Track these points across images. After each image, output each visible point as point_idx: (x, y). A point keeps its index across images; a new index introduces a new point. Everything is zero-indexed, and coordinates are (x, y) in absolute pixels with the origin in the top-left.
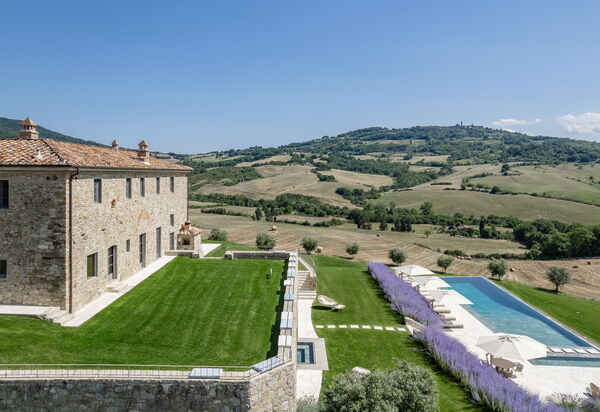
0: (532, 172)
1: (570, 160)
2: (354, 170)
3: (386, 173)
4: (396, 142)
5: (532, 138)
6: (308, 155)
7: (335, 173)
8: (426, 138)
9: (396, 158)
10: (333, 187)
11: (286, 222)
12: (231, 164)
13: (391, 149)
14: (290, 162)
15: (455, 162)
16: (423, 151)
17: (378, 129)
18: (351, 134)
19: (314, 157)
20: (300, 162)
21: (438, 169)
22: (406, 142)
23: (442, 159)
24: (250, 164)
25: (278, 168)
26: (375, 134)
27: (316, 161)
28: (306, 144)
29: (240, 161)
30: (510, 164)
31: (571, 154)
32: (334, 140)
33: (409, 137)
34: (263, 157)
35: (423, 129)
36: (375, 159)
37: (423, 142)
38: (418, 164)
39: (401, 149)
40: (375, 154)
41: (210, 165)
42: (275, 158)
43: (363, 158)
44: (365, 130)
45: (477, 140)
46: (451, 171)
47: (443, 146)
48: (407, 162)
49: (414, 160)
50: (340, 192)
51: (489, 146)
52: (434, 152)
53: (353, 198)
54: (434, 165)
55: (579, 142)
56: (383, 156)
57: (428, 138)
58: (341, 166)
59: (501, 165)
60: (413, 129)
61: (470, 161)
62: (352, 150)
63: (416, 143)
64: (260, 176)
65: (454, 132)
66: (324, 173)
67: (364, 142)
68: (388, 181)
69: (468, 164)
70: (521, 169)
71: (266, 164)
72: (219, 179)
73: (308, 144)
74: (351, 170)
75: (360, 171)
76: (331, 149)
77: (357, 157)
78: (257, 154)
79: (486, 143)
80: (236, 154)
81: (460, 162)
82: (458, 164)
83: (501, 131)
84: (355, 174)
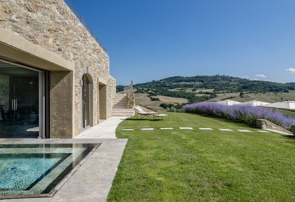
0: (254, 96)
1: (271, 91)
2: (169, 96)
3: (184, 97)
4: (188, 83)
5: (252, 81)
6: (146, 89)
7: (159, 97)
8: (202, 81)
9: (189, 90)
10: (158, 103)
13: (186, 86)
14: (137, 92)
15: (217, 92)
16: (201, 87)
17: (179, 77)
18: (166, 79)
19: (149, 90)
20: (142, 92)
21: (209, 95)
22: (193, 83)
23: (211, 91)
26: (178, 79)
27: (149, 92)
28: (144, 84)
30: (244, 92)
31: (271, 88)
32: (158, 82)
33: (194, 81)
35: (201, 77)
36: (179, 91)
37: (201, 83)
38: (199, 93)
39: (190, 86)
40: (178, 88)
43: (172, 90)
44: (173, 78)
45: (227, 82)
46: (216, 96)
47: (210, 84)
48: (194, 92)
49: (197, 91)
50: (162, 106)
51: (232, 85)
52: (207, 88)
54: (207, 93)
55: (273, 83)
56: (182, 89)
57: (204, 81)
58: (162, 94)
59: (239, 93)
60: (196, 77)
61: (225, 91)
62: (167, 87)
63: (198, 83)
65: (215, 78)
66: (153, 97)
67: (172, 83)
68: (185, 101)
69: (224, 93)
70: (249, 95)
73: (146, 84)
74: (167, 96)
75: (172, 96)
76: (157, 86)
77: (169, 90)
79: (231, 83)
81: (220, 92)
82: (218, 93)
83: (237, 78)
84: (169, 98)
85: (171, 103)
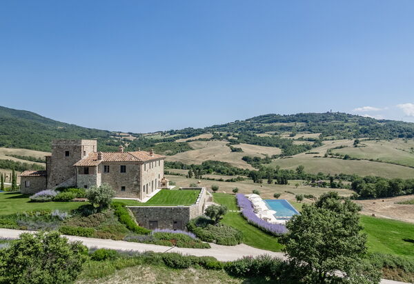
0: (373, 145)
1: (400, 136)
2: (256, 144)
3: (277, 146)
4: (285, 124)
5: (378, 121)
6: (225, 133)
7: (242, 146)
8: (306, 121)
9: (285, 136)
10: (240, 155)
11: (208, 179)
12: (170, 140)
13: (282, 129)
14: (212, 139)
15: (324, 138)
16: (304, 130)
17: (273, 115)
18: (255, 119)
19: (229, 135)
20: (219, 139)
21: (312, 143)
22: (292, 124)
23: (316, 136)
24: (184, 140)
25: (204, 143)
26: (271, 119)
27: (230, 138)
28: (223, 126)
29: (178, 138)
30: (360, 139)
31: (401, 132)
32: (243, 123)
33: (294, 121)
34: (193, 135)
35: (305, 115)
36: (271, 136)
37: (304, 124)
38: (299, 140)
39: (289, 129)
40: (271, 132)
41: (158, 141)
42: (202, 136)
43: (262, 135)
44: (264, 116)
45: (341, 123)
46: (321, 145)
47: (317, 126)
48: (292, 138)
49: (296, 137)
50: (245, 159)
51: (348, 127)
52: (311, 131)
53: (253, 163)
54: (310, 140)
55: (409, 124)
56: (276, 134)
57: (308, 121)
58: (247, 142)
59: (354, 140)
60: (297, 115)
61: (335, 137)
62: (255, 130)
63: (299, 125)
64: (192, 149)
65: (325, 117)
66: (235, 146)
67: (263, 124)
68: (278, 151)
69: (333, 139)
70: (367, 143)
71: (196, 140)
72: (164, 150)
73: (225, 126)
74: (253, 144)
75: (260, 144)
76: (241, 129)
77: (258, 135)
78: (190, 133)
79: (346, 124)
80: (175, 133)
81: (328, 138)
82: (326, 140)
83: (358, 116)
84: (257, 147)
85: (258, 156)
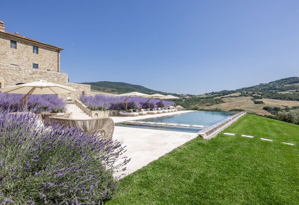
2: (277, 99)
6: (250, 92)
7: (264, 100)
10: (262, 106)
12: (212, 98)
14: (240, 96)
17: (294, 78)
18: (277, 81)
19: (254, 94)
20: (245, 96)
24: (220, 97)
25: (233, 99)
26: (292, 80)
28: (250, 88)
29: (216, 96)
32: (266, 85)
34: (227, 94)
36: (291, 93)
40: (292, 91)
41: (202, 98)
42: (232, 95)
43: (283, 93)
44: (286, 79)
50: (266, 109)
53: (273, 111)
56: (297, 91)
58: (269, 97)
62: (277, 89)
64: (224, 102)
66: (257, 100)
67: (285, 85)
71: (228, 97)
72: (205, 103)
73: (252, 88)
74: (275, 99)
75: (281, 99)
76: (264, 89)
77: (279, 93)
78: (225, 93)
80: (215, 94)
84: (277, 100)
85: (278, 106)
